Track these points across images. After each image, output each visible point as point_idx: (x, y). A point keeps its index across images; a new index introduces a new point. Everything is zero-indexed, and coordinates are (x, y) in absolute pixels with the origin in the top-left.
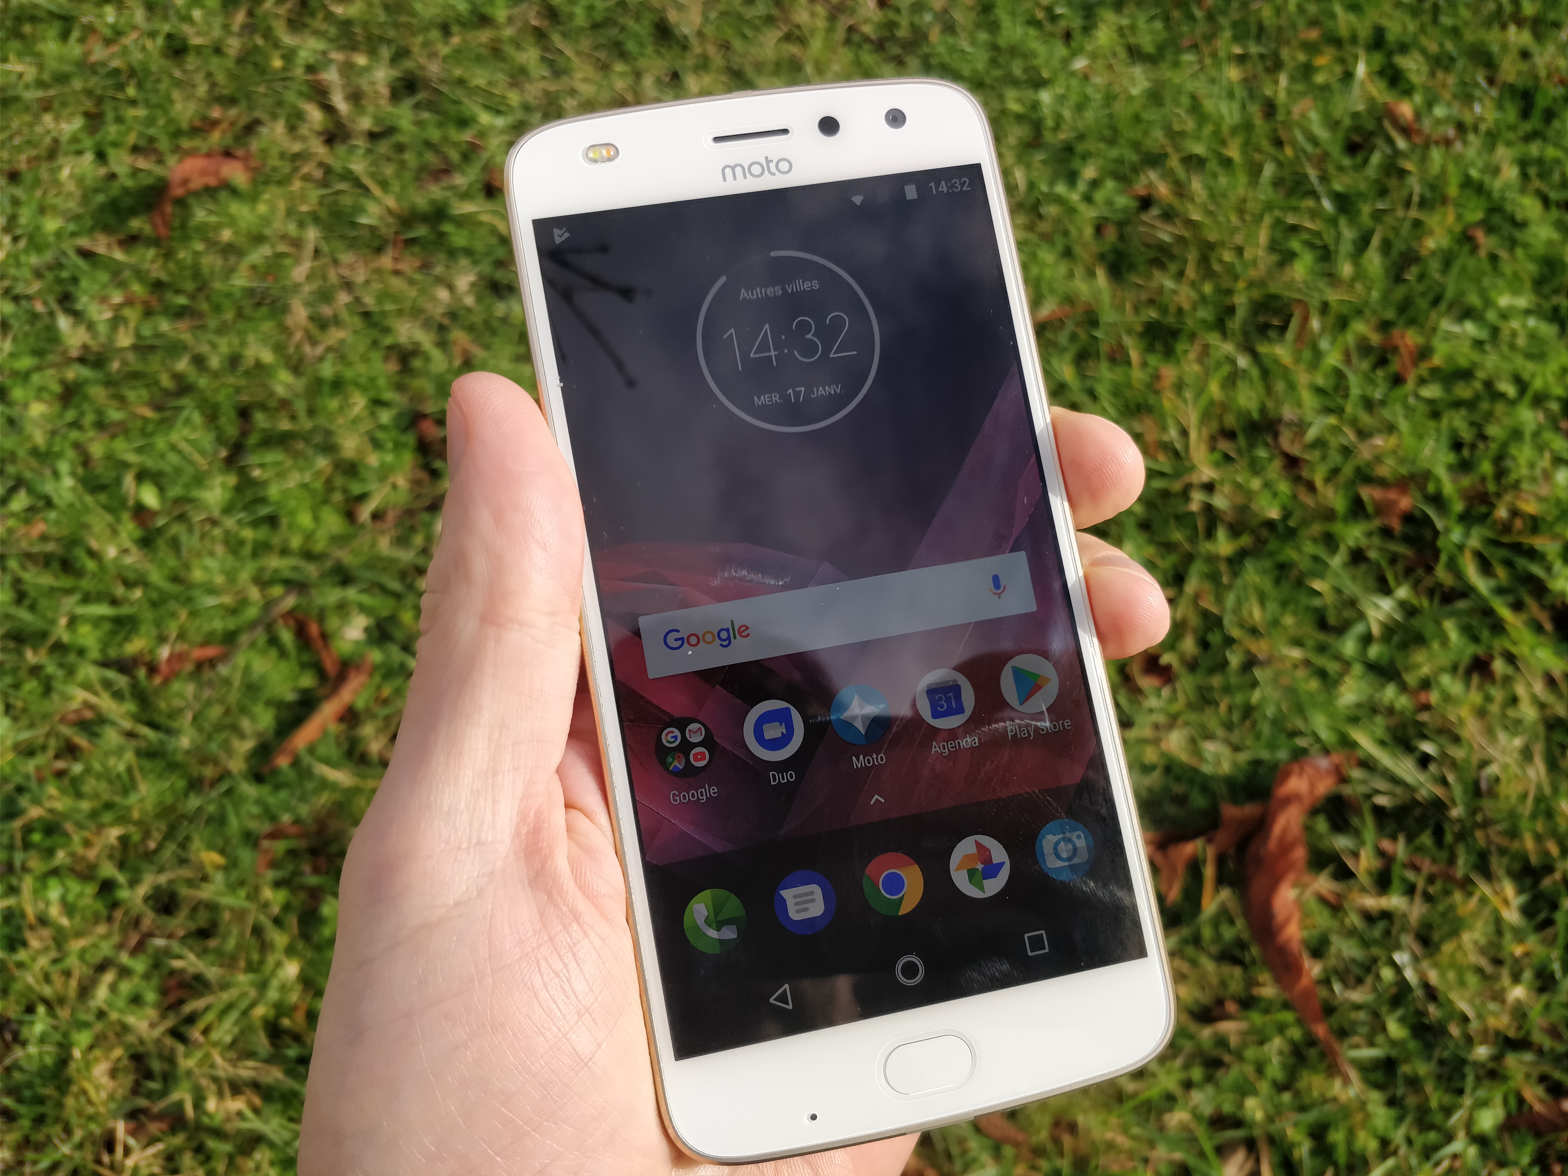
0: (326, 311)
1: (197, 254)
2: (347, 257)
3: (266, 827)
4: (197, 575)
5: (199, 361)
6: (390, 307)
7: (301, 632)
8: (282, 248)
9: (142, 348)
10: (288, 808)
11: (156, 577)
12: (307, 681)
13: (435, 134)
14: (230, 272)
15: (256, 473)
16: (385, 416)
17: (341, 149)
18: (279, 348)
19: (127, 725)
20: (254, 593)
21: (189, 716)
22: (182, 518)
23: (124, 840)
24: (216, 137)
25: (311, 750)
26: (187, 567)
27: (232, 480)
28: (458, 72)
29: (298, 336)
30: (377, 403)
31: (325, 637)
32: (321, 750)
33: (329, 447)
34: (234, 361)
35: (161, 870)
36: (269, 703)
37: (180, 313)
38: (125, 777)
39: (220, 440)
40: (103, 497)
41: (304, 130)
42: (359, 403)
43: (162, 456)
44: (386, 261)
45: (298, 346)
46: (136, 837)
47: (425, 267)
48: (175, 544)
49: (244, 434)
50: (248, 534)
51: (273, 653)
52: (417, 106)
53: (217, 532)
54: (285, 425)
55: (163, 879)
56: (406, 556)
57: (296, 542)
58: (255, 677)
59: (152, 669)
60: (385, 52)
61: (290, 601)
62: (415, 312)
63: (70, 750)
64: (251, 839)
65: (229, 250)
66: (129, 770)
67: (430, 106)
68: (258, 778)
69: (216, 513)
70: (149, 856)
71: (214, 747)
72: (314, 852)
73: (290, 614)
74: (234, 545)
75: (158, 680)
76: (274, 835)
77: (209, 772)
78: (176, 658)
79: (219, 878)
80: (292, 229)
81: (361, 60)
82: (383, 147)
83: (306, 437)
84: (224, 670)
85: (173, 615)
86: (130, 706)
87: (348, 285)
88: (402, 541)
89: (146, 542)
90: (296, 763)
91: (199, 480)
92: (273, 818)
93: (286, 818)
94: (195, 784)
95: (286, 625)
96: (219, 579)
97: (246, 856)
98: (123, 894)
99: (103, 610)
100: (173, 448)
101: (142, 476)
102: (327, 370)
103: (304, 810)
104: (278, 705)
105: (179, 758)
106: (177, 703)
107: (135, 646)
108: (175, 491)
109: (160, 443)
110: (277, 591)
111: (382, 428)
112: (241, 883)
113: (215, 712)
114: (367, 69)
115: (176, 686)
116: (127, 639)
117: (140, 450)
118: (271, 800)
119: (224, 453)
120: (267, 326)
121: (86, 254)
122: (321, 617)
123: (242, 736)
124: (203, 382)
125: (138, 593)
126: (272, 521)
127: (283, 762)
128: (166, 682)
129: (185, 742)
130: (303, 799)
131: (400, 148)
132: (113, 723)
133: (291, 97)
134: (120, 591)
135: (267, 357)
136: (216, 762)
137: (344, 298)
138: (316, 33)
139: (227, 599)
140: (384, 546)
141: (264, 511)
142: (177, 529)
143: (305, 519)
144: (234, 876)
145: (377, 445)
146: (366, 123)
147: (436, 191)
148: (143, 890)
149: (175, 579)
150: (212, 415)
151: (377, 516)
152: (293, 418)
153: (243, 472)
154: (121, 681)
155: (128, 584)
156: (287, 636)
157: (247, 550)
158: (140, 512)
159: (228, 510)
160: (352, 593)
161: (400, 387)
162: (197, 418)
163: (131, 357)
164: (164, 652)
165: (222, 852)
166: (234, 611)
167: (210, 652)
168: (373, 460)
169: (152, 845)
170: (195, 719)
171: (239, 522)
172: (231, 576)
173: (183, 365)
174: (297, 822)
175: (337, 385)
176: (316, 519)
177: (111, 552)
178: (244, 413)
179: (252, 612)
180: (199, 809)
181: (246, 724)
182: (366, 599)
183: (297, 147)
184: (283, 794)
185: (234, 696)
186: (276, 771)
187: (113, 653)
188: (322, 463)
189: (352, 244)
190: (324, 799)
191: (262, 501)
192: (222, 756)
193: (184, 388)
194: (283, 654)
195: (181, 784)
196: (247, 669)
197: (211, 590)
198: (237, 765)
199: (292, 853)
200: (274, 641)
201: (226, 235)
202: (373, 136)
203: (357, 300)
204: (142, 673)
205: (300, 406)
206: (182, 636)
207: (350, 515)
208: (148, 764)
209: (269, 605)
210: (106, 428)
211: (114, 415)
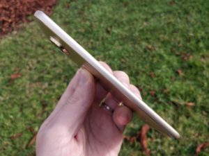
0: (31, 91)
1: (15, 87)
8: (25, 84)
14: (19, 88)
15: (24, 112)
17: (31, 71)
20: (25, 126)
22: (16, 119)
25: (33, 144)
27: (21, 113)
28: (44, 60)
29: (28, 94)
30: (37, 101)
31: (33, 130)
34: (20, 98)
38: (11, 151)
43: (13, 112)
44: (37, 84)
48: (15, 122)
49: (22, 107)
52: (40, 64)
54: (27, 105)
57: (29, 119)
60: (35, 58)
63: (4, 149)
73: (29, 128)
78: (16, 135)
80: (26, 81)
84: (22, 136)
86: (11, 142)
87: (33, 87)
88: (42, 117)
89: (12, 123)
92: (29, 153)
96: (20, 125)
99: (7, 131)
102: (31, 98)
104: (28, 139)
105: (17, 148)
107: (11, 135)
111: (38, 104)
113: (21, 141)
114: (34, 61)
115: (16, 139)
117: (10, 111)
119: (20, 110)
120: (24, 94)
123: (24, 144)
131: (38, 70)
132: (9, 145)
134: (9, 129)
135: (24, 97)
140: (39, 118)
143: (30, 116)
149: (15, 126)
151: (38, 114)
157: (23, 121)
159: (21, 117)
160: (36, 124)
161: (40, 98)
162: (17, 106)
166: (22, 129)
167: (20, 134)
168: (38, 108)
175: (33, 100)
177: (8, 124)
180: (20, 154)
183: (26, 72)
184: (30, 150)
185: (23, 139)
186: (29, 147)
188: (31, 109)
191: (25, 115)
192: (22, 147)
193: (15, 103)
194: (29, 133)
195: (17, 151)
196: (25, 136)
201: (19, 84)
202: (35, 69)
204: (12, 138)
205: (29, 103)
207: (35, 115)
208: (14, 149)
210: (6, 109)
211: (7, 107)
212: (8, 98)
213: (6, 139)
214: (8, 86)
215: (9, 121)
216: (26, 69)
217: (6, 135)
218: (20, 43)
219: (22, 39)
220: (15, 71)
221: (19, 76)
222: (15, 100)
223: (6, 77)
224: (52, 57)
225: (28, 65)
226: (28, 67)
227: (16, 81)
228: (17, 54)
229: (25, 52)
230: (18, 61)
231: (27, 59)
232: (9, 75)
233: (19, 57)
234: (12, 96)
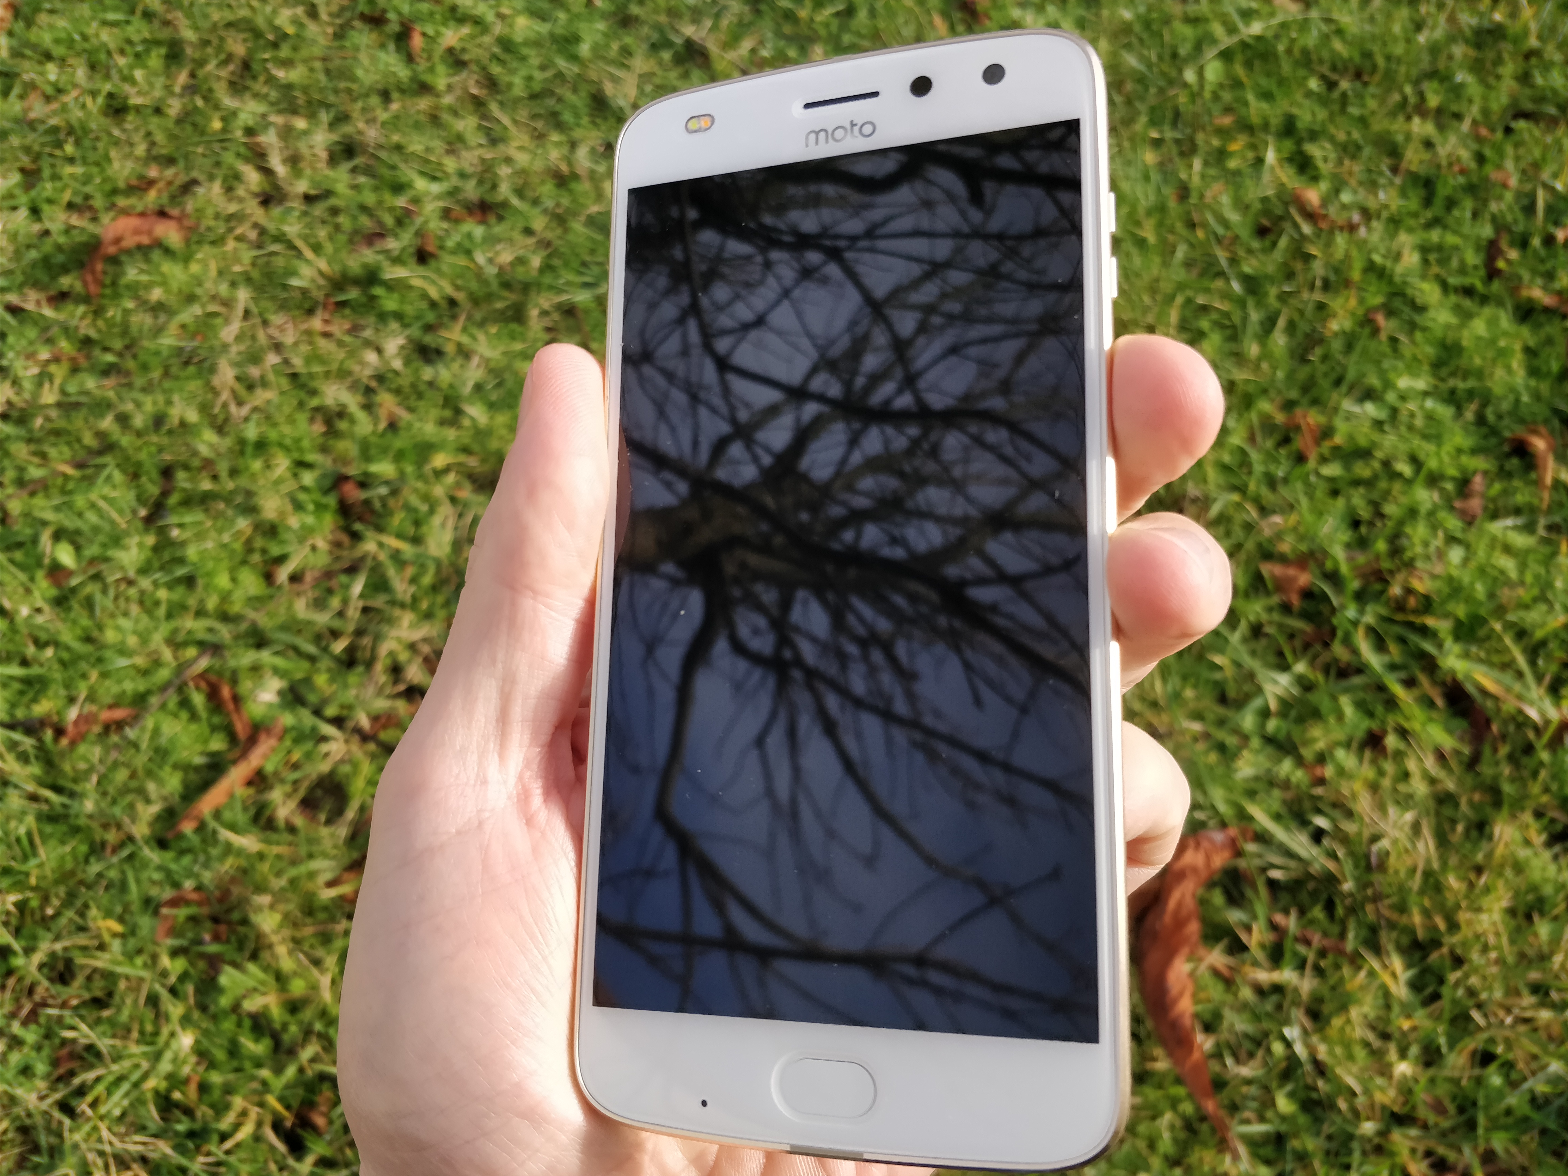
0: (254, 372)
1: (126, 312)
2: (277, 319)
3: (168, 893)
4: (110, 636)
5: (123, 420)
6: (317, 369)
7: (213, 695)
8: (212, 308)
9: (67, 406)
10: (190, 874)
11: (67, 636)
12: (217, 744)
13: (369, 198)
14: (158, 331)
15: (175, 533)
16: (308, 478)
17: (276, 211)
18: (204, 409)
19: (31, 787)
20: (167, 654)
21: (94, 778)
22: (97, 577)
23: (21, 906)
24: (152, 196)
25: (217, 815)
26: (100, 628)
27: (150, 540)
28: (396, 138)
29: (225, 396)
30: (302, 465)
31: (237, 699)
32: (227, 815)
33: (250, 509)
34: (158, 421)
35: (57, 938)
36: (176, 767)
37: (107, 371)
38: (25, 841)
39: (141, 499)
40: (18, 555)
41: (241, 192)
42: (282, 464)
43: (80, 515)
44: (317, 323)
45: (225, 406)
46: (34, 903)
47: (354, 330)
48: (89, 604)
49: (165, 494)
50: (163, 594)
51: (184, 715)
52: (354, 170)
53: (132, 592)
54: (206, 485)
55: (58, 947)
56: (322, 619)
57: (212, 603)
58: (163, 741)
59: (59, 732)
60: (324, 117)
61: (204, 663)
62: (342, 374)
64: (150, 905)
65: (158, 308)
66: (29, 835)
67: (368, 171)
68: (162, 844)
69: (131, 574)
70: (45, 922)
71: (117, 811)
72: (215, 920)
73: (202, 676)
74: (148, 605)
75: (64, 742)
76: (174, 903)
77: (112, 837)
78: (84, 720)
79: (116, 945)
80: (223, 289)
81: (301, 124)
82: (319, 210)
83: (228, 498)
84: (131, 733)
85: (84, 676)
86: (35, 769)
87: (278, 347)
88: (319, 604)
89: (61, 602)
90: (201, 827)
91: (117, 540)
92: (176, 885)
93: (189, 884)
94: (97, 849)
95: (198, 688)
96: (132, 641)
97: (145, 922)
98: (18, 961)
99: (12, 670)
100: (93, 506)
101: (58, 535)
102: (251, 432)
103: (207, 877)
104: (185, 768)
105: (82, 821)
106: (82, 766)
107: (42, 708)
108: (92, 551)
109: (80, 501)
110: (191, 652)
111: (304, 489)
112: (139, 952)
113: (121, 775)
114: (305, 133)
115: (82, 749)
116: (35, 700)
117: (57, 509)
118: (173, 866)
119: (143, 513)
120: (194, 385)
121: (14, 310)
122: (234, 680)
123: (148, 801)
124: (126, 440)
125: (49, 652)
126: (189, 581)
127: (188, 828)
128: (73, 744)
129: (89, 806)
130: (206, 865)
131: (335, 211)
132: (16, 786)
133: (229, 158)
134: (31, 650)
135: (193, 416)
136: (119, 826)
137: (272, 359)
138: (256, 96)
139: (140, 661)
140: (301, 609)
141: (180, 572)
142: (92, 588)
143: (223, 581)
144: (132, 943)
145: (298, 507)
146: (302, 186)
147: (368, 256)
148: (38, 958)
149: (88, 639)
150: (135, 475)
151: (295, 578)
152: (215, 478)
153: (162, 531)
154: (28, 743)
155: (40, 645)
156: (198, 699)
157: (162, 611)
158: (56, 571)
159: (144, 571)
160: (266, 656)
161: (324, 449)
162: (118, 476)
163: (54, 413)
164: (73, 714)
165: (121, 920)
166: (145, 673)
167: (119, 714)
168: (294, 521)
169: (50, 911)
170: (99, 783)
171: (155, 584)
172: (144, 638)
174: (199, 888)
175: (261, 446)
176: (234, 580)
177: (25, 611)
178: (167, 472)
179: (164, 674)
180: (100, 875)
181: (151, 787)
182: (279, 662)
183: (233, 208)
184: (186, 860)
185: (141, 760)
186: (180, 836)
187: (20, 714)
188: (243, 524)
189: (283, 306)
190: (228, 865)
191: (181, 561)
192: (126, 820)
193: (107, 446)
194: (194, 717)
195: (84, 848)
196: (156, 732)
197: (123, 651)
198: (141, 830)
199: (193, 919)
200: (185, 703)
201: (156, 294)
202: (308, 199)
203: (286, 362)
204: (48, 734)
205: (223, 468)
206: (91, 698)
207: (269, 578)
208: (48, 829)
209: (181, 668)
210: (27, 486)
211: (35, 472)
214: (60, 299)
215: (43, 587)
216: (232, 182)
222: (107, 423)
223: (60, 220)
226: (253, 178)
227: (133, 272)
231: (247, 108)
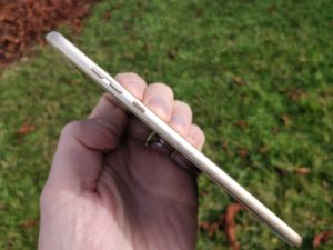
1: (27, 145)
11: (23, 209)
14: (33, 147)
17: (51, 120)
18: (42, 160)
24: (28, 122)
26: (29, 206)
34: (35, 164)
48: (27, 202)
49: (38, 178)
52: (65, 110)
59: (24, 227)
63: (10, 245)
66: (21, 247)
75: (26, 229)
82: (59, 119)
89: (22, 203)
99: (14, 217)
107: (21, 222)
109: (23, 182)
115: (29, 229)
117: (19, 185)
119: (34, 182)
124: (30, 170)
129: (31, 239)
132: (18, 238)
138: (45, 99)
146: (55, 115)
154: (19, 230)
162: (29, 176)
173: (26, 167)
178: (37, 174)
187: (17, 225)
193: (26, 171)
202: (57, 117)
210: (12, 181)
212: (15, 164)
213: (13, 229)
214: (14, 145)
215: (18, 200)
216: (43, 117)
217: (12, 223)
218: (32, 76)
219: (35, 70)
220: (26, 120)
221: (32, 129)
223: (12, 130)
224: (84, 97)
225: (46, 111)
226: (46, 115)
227: (26, 137)
228: (29, 94)
229: (40, 90)
230: (31, 104)
231: (44, 102)
232: (16, 127)
233: (31, 98)
234: (22, 160)
